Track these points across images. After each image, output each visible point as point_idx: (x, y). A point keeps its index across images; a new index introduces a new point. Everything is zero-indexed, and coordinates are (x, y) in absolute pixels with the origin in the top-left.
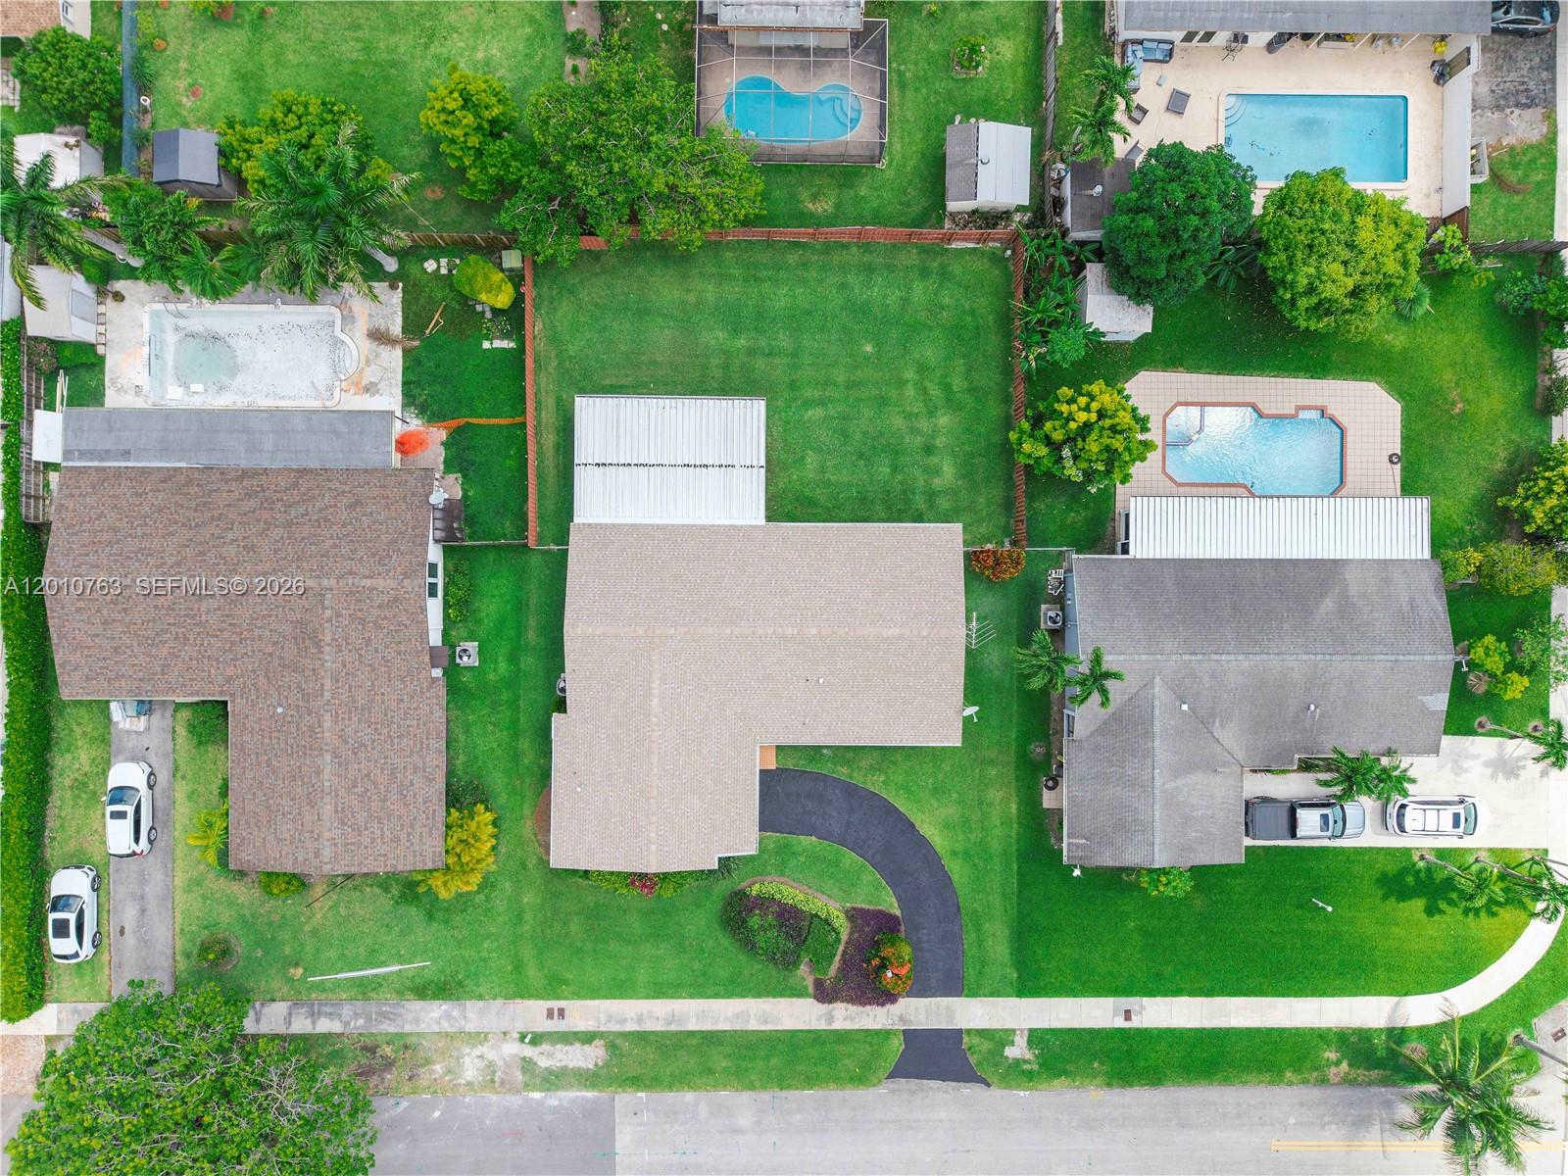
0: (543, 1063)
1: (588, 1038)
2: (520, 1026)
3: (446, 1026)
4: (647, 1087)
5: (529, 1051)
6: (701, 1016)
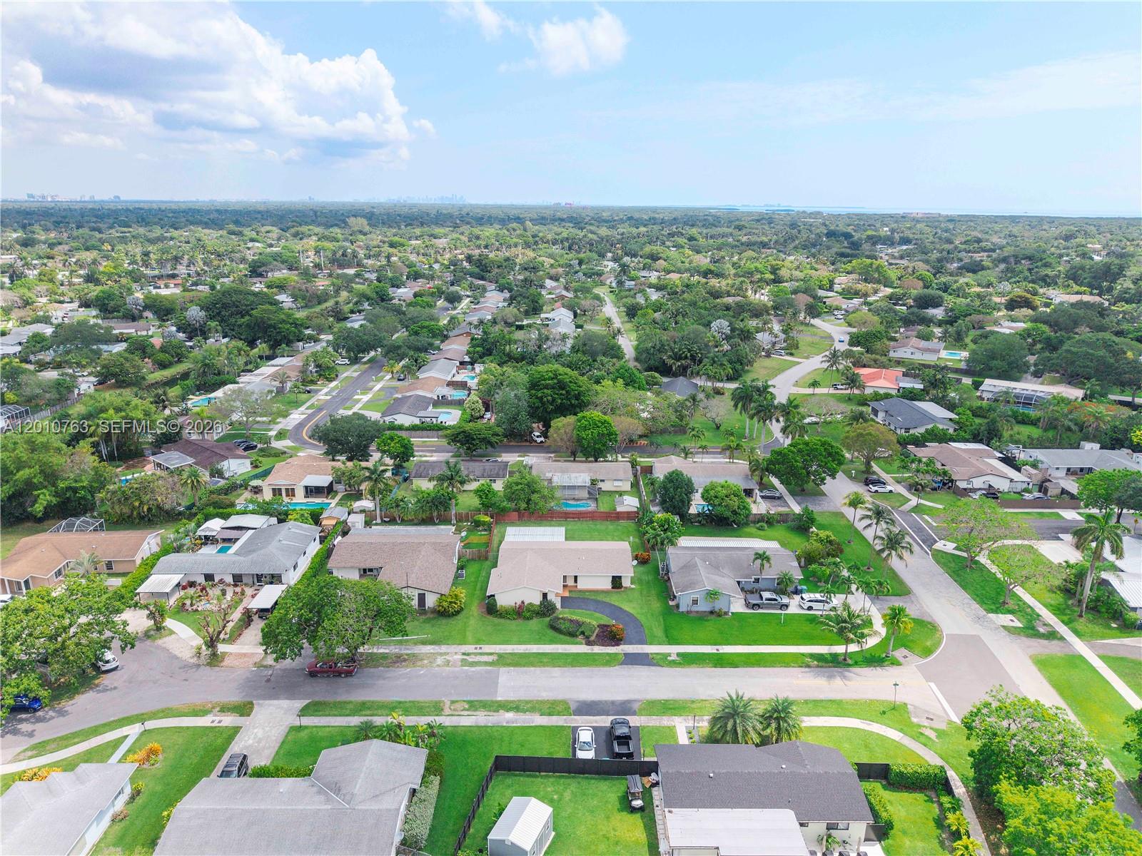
0: (471, 660)
1: (491, 654)
2: (463, 651)
3: (432, 651)
4: (513, 666)
5: (465, 657)
6: (538, 649)
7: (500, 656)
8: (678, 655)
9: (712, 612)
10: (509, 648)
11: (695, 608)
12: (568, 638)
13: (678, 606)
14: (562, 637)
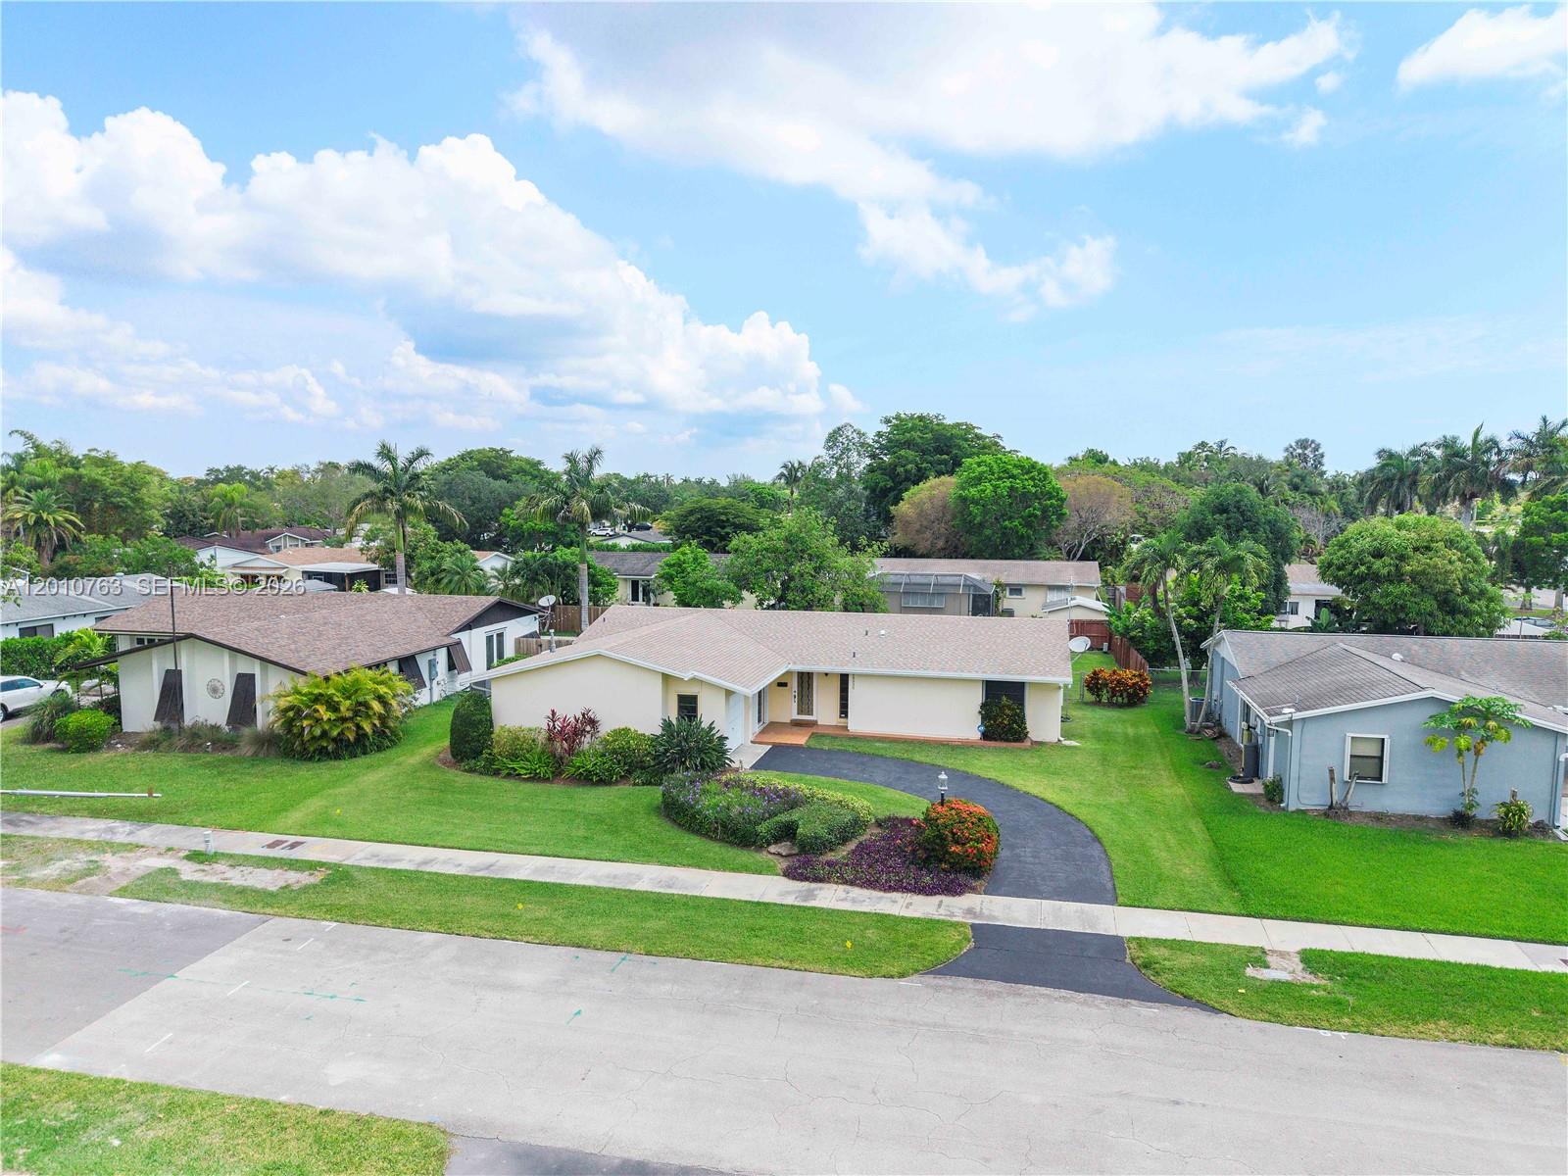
0: (190, 878)
1: (311, 867)
7: (340, 876)
8: (1312, 959)
9: (1461, 821)
10: (408, 857)
11: (1366, 799)
12: (716, 849)
13: (1275, 793)
14: (695, 842)
